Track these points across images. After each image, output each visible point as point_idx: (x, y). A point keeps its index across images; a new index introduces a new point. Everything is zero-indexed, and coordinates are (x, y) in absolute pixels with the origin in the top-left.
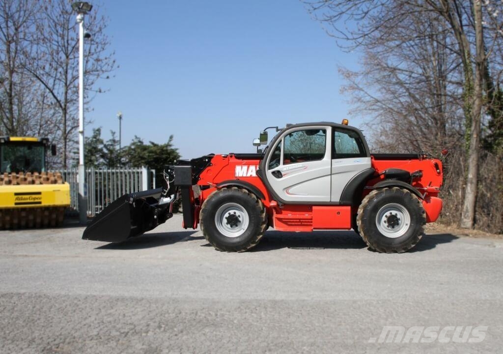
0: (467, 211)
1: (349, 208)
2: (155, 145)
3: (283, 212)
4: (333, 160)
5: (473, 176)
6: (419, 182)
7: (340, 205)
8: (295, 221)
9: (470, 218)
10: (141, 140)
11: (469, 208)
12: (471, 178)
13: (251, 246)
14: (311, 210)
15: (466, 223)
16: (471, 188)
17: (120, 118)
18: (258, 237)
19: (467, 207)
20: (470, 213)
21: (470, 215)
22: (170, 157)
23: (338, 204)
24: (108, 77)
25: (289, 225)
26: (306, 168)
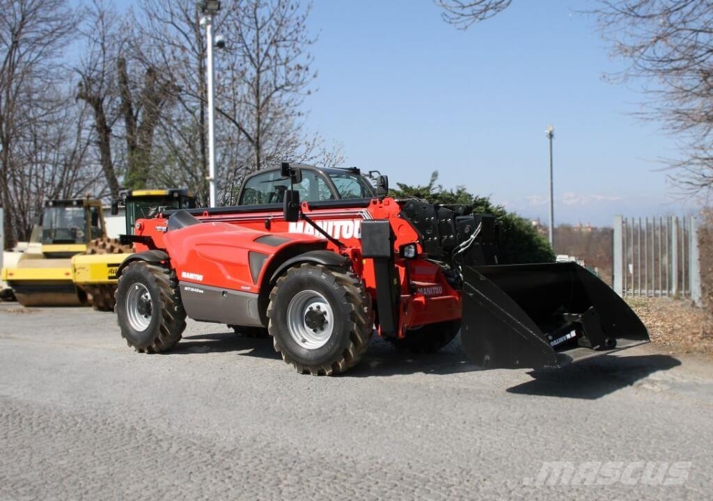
17: (551, 136)
24: (309, 93)
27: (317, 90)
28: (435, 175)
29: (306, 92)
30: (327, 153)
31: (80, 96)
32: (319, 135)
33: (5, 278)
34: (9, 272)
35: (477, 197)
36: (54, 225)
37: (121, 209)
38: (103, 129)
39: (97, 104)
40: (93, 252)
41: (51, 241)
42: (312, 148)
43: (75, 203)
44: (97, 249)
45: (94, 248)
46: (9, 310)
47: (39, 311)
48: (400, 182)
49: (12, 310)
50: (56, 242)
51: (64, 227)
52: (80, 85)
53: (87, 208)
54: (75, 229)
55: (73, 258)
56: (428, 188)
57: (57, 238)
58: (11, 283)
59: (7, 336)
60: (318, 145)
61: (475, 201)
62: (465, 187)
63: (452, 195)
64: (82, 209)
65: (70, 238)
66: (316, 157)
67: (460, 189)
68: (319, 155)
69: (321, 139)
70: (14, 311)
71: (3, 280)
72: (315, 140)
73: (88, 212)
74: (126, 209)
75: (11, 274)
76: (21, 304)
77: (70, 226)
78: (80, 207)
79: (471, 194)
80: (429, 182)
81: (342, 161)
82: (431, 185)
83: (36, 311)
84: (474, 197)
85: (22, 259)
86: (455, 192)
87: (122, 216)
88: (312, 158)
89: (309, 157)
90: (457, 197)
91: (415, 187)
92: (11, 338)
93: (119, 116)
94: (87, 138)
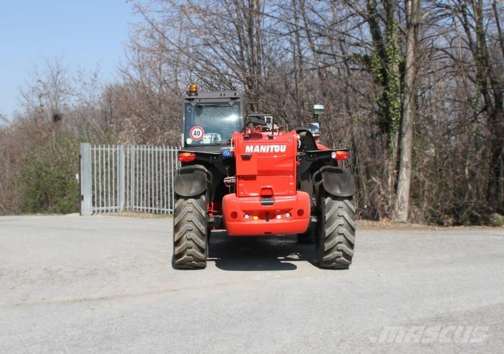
0: (403, 202)
5: (409, 160)
9: (406, 210)
11: (405, 198)
12: (407, 162)
15: (401, 217)
16: (406, 173)
19: (402, 197)
20: (406, 204)
21: (406, 206)
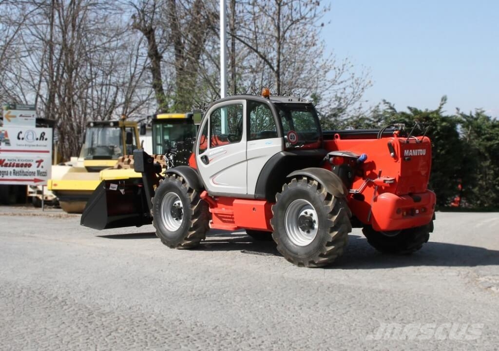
1: (264, 203)
2: (415, 111)
3: (218, 205)
4: (248, 142)
6: (374, 171)
7: (255, 199)
8: (228, 216)
10: (392, 105)
13: (185, 243)
14: (231, 204)
18: (189, 232)
22: (436, 129)
23: (253, 197)
24: (323, 25)
25: (224, 221)
26: (226, 152)
27: (329, 23)
28: (444, 99)
29: (320, 24)
30: (355, 78)
31: (136, 27)
32: (348, 61)
33: (50, 189)
34: (53, 183)
35: (495, 119)
36: (95, 142)
37: (149, 129)
38: (155, 56)
39: (149, 33)
40: (119, 167)
41: (92, 156)
42: (342, 73)
43: (112, 124)
44: (123, 164)
45: (121, 163)
46: (50, 215)
47: (76, 216)
48: (411, 106)
49: (52, 215)
50: (95, 158)
51: (104, 145)
52: (134, 17)
53: (123, 128)
54: (113, 147)
55: (101, 172)
56: (437, 112)
57: (97, 155)
58: (56, 192)
59: (32, 235)
60: (347, 70)
61: (493, 123)
62: (483, 110)
63: (472, 117)
64: (118, 129)
65: (107, 155)
66: (346, 81)
67: (479, 111)
68: (349, 79)
69: (351, 64)
70: (54, 216)
71: (49, 190)
72: (344, 65)
73: (124, 132)
74: (152, 130)
75: (55, 185)
76: (65, 210)
77: (108, 143)
78: (116, 128)
79: (489, 116)
80: (439, 106)
81: (370, 84)
82: (440, 108)
83: (72, 216)
84: (492, 119)
85: (70, 171)
86: (474, 115)
87: (149, 136)
88: (342, 82)
89: (339, 81)
90: (476, 119)
91: (423, 110)
92: (35, 237)
93: (169, 44)
94: (143, 64)
